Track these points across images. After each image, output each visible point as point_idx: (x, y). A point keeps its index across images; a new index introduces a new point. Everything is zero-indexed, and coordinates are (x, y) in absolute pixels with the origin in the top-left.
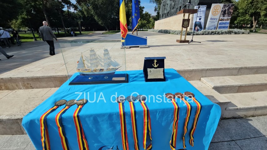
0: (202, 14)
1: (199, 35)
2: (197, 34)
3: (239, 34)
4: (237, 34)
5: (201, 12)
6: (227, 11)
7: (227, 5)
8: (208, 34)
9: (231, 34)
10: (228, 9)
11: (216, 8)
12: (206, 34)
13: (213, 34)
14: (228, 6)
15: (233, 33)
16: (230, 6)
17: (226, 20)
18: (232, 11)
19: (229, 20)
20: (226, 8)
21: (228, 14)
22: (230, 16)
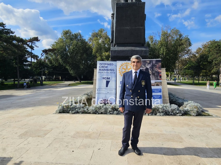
0: (109, 74)
1: (89, 113)
2: (84, 112)
3: (175, 115)
4: (171, 115)
5: (109, 72)
6: (150, 71)
7: (148, 62)
8: (105, 113)
9: (156, 115)
10: (152, 68)
11: (125, 67)
12: (102, 113)
13: (117, 114)
14: (150, 63)
15: (159, 112)
16: (154, 62)
17: (154, 86)
18: (159, 71)
19: (159, 85)
20: (148, 65)
21: (155, 76)
22: (159, 78)
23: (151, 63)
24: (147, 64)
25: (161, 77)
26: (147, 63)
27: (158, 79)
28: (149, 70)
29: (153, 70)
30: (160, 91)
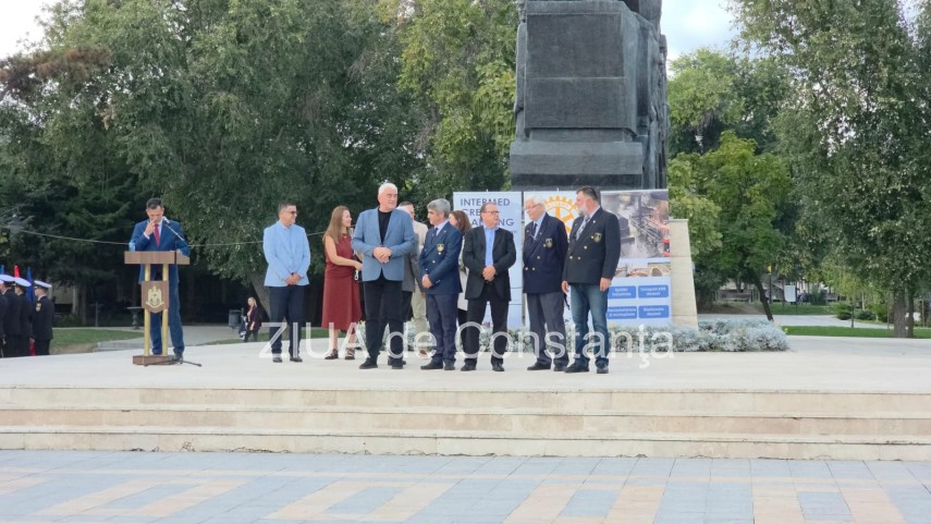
6: (632, 229)
10: (639, 217)
17: (646, 276)
18: (663, 226)
19: (660, 274)
20: (625, 209)
21: (648, 243)
22: (661, 250)
23: (637, 204)
24: (622, 206)
25: (667, 245)
26: (621, 202)
27: (658, 255)
28: (630, 225)
29: (641, 225)
30: (664, 294)
